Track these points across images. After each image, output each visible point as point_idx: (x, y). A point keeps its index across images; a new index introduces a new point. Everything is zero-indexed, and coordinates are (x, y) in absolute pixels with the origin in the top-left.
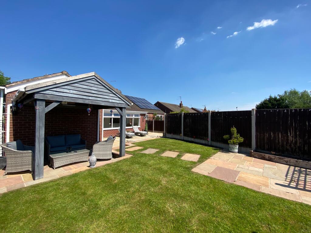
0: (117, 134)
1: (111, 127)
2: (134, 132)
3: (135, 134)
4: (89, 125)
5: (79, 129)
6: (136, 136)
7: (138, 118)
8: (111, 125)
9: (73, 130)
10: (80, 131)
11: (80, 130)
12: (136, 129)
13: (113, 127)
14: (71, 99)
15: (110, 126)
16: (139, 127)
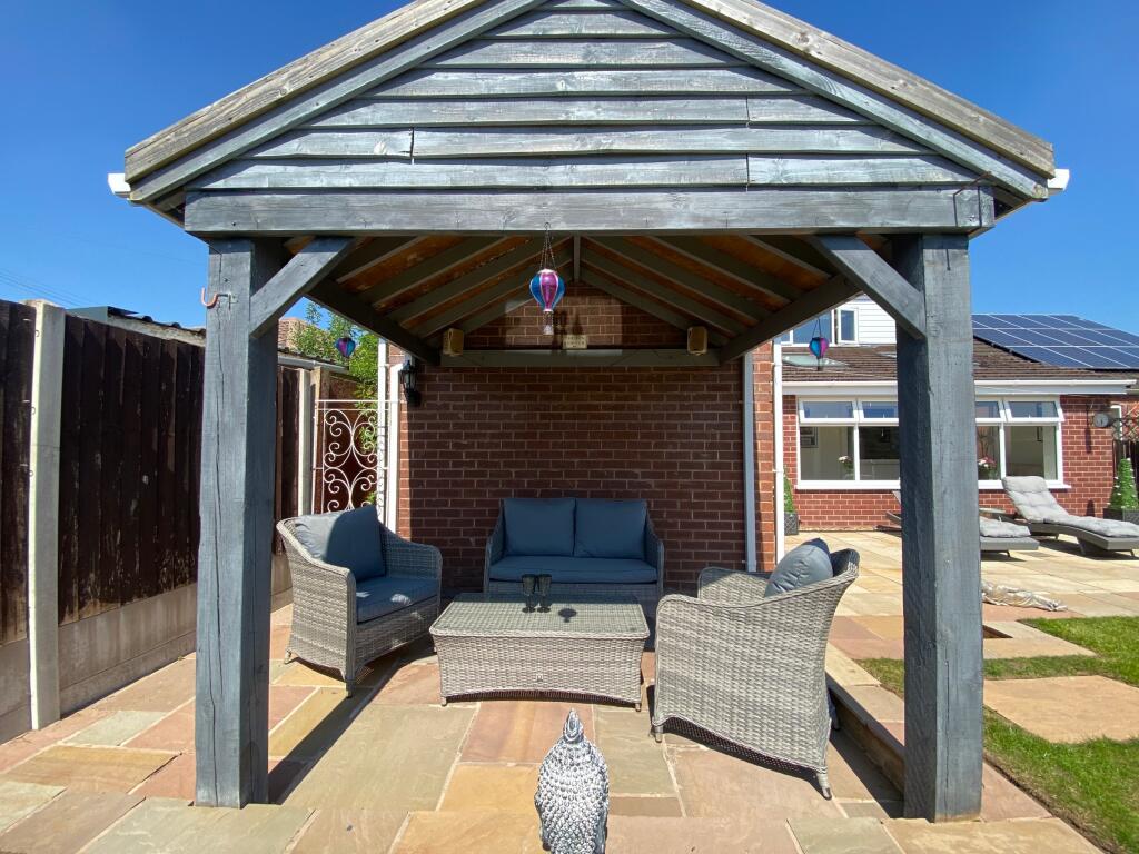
0: (888, 517)
1: (852, 478)
2: (1015, 517)
3: (1034, 534)
4: (697, 456)
5: (644, 475)
6: (1042, 550)
7: (1039, 430)
8: (849, 464)
9: (618, 475)
10: (649, 486)
11: (652, 481)
12: (1036, 498)
13: (862, 478)
14: (405, 207)
15: (846, 471)
16: (1059, 484)
